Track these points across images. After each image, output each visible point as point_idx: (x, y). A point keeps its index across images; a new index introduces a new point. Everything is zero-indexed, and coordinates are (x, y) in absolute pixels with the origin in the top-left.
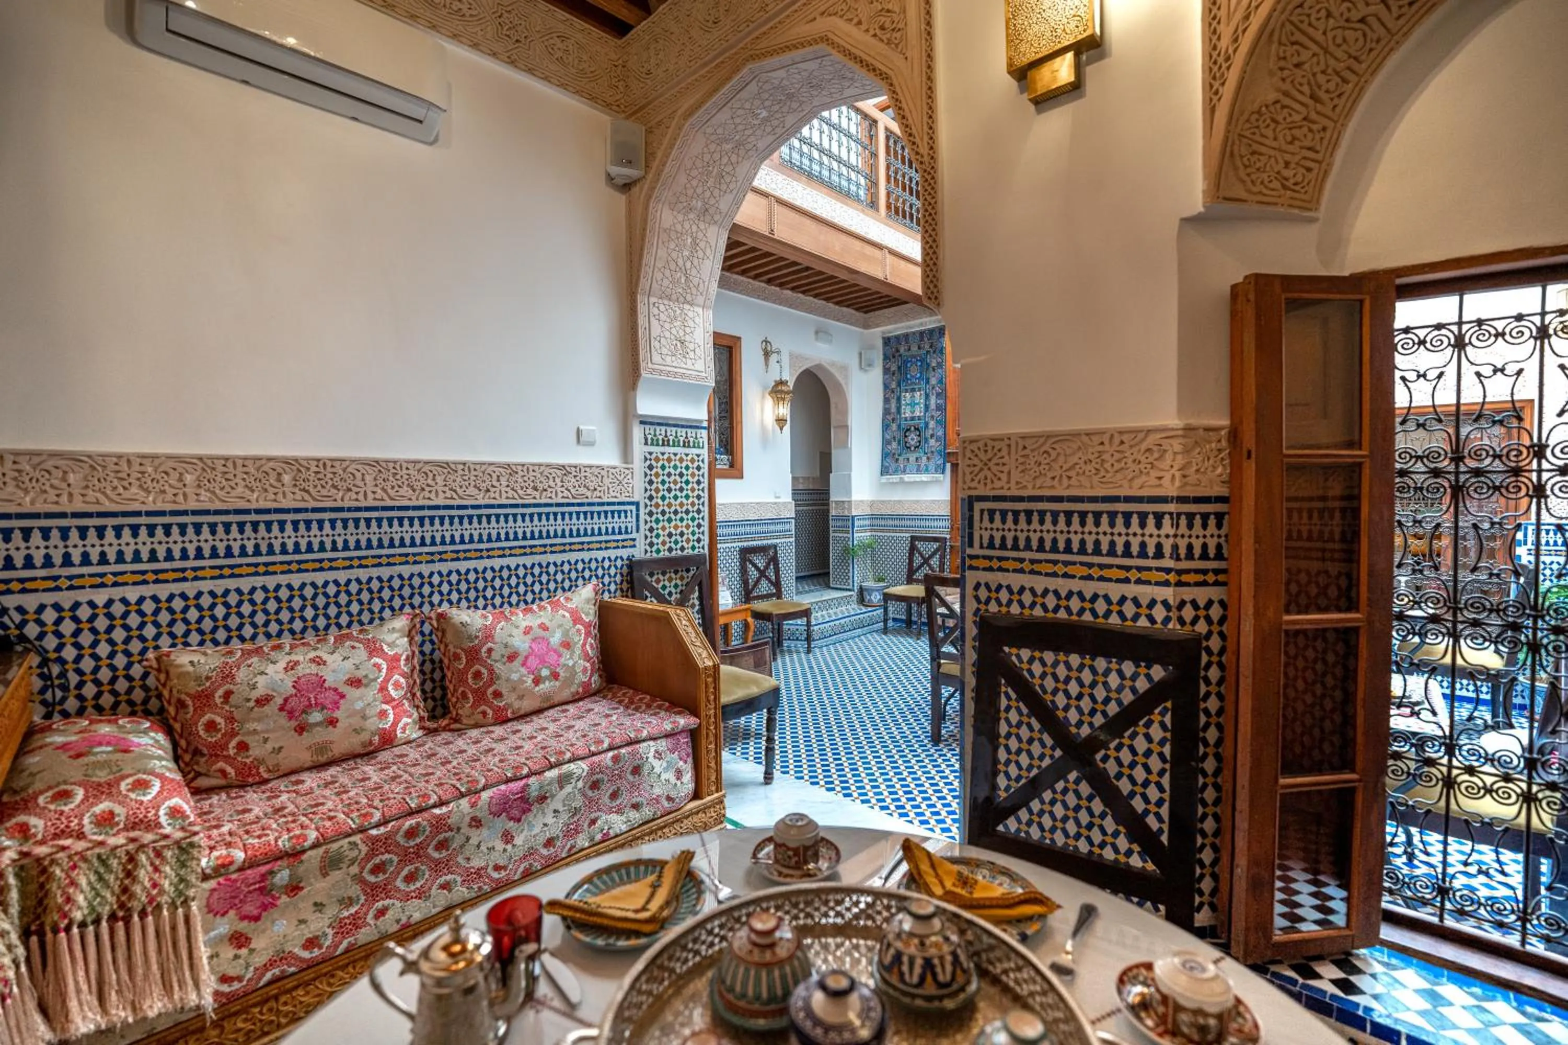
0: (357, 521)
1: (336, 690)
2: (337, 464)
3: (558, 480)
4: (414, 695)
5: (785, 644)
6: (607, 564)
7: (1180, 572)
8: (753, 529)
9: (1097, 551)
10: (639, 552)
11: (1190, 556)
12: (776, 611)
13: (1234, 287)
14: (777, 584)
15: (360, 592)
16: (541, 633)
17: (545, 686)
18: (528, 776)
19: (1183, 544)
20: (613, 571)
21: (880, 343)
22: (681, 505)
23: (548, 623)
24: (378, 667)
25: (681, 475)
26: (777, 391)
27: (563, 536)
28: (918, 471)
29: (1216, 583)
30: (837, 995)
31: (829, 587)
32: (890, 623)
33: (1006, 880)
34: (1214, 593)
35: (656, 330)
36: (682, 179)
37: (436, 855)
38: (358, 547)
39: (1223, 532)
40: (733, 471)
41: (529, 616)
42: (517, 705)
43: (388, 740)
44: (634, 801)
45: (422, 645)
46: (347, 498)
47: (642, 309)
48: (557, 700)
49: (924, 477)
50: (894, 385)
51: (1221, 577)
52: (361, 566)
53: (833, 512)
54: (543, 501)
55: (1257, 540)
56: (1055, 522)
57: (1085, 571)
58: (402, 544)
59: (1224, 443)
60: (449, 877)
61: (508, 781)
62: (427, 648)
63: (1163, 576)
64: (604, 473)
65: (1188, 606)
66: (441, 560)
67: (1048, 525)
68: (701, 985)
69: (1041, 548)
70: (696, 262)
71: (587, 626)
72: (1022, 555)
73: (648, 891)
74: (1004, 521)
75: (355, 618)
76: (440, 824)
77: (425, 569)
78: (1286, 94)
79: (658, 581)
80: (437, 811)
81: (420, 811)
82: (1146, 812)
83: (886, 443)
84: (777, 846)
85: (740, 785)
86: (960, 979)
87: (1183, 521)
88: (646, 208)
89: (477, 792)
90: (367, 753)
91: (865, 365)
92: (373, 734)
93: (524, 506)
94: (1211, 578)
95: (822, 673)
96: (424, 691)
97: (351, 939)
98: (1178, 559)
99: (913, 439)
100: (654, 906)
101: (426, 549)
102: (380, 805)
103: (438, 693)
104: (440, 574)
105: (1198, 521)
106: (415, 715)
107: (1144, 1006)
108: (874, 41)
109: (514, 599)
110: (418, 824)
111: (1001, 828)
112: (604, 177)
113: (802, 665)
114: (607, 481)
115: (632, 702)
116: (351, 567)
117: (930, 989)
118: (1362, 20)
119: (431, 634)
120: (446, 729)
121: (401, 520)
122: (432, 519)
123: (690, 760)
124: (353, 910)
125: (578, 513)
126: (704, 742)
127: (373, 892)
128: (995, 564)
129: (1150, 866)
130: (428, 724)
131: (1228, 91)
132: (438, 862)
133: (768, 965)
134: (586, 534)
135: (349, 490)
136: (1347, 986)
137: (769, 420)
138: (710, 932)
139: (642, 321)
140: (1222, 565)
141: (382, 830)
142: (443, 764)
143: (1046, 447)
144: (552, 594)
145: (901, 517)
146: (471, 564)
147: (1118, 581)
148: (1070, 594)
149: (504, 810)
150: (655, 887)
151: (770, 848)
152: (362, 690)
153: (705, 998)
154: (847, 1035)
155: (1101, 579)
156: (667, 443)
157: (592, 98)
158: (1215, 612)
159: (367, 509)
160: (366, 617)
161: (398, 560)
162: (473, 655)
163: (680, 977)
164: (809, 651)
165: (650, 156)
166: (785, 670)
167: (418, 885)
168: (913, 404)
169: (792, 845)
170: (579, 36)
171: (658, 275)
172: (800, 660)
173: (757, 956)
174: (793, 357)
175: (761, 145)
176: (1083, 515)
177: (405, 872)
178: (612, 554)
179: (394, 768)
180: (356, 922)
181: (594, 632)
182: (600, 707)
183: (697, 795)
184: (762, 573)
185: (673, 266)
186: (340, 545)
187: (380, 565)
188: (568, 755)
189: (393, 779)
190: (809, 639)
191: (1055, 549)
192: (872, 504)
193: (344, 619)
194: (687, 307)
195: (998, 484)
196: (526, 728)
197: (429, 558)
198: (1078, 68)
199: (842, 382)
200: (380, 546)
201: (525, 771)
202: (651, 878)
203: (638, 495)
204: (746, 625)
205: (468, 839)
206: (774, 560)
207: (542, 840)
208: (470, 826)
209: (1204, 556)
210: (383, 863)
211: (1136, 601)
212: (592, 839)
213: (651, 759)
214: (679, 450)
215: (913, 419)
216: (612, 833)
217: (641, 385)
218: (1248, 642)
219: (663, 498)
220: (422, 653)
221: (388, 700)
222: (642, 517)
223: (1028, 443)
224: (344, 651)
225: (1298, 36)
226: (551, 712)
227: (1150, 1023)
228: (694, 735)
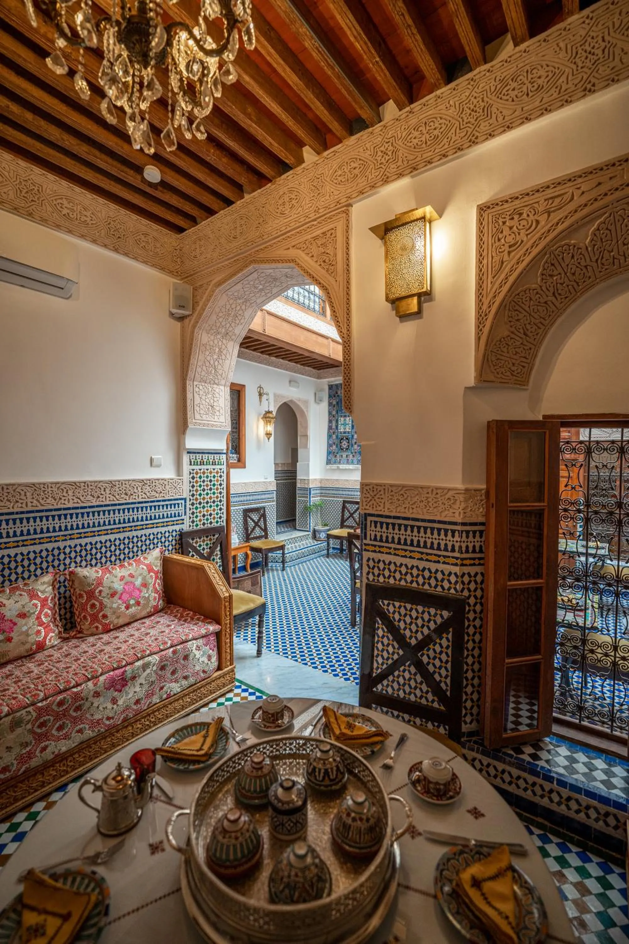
0: (21, 520)
1: (11, 621)
2: (10, 487)
3: (139, 489)
4: (55, 619)
5: (270, 564)
6: (167, 535)
7: (462, 559)
8: (251, 498)
9: (425, 546)
10: (186, 527)
11: (467, 551)
12: (264, 547)
13: (489, 422)
14: (265, 530)
15: (23, 560)
16: (130, 579)
17: (133, 610)
18: (125, 666)
19: (464, 546)
20: (170, 538)
21: (327, 388)
22: (211, 498)
23: (134, 574)
24: (35, 605)
25: (211, 481)
26: (266, 416)
27: (142, 520)
28: (348, 463)
29: (480, 564)
30: (288, 789)
31: (295, 529)
32: (331, 551)
33: (369, 724)
34: (478, 569)
35: (197, 400)
36: (214, 317)
37: (74, 714)
38: (22, 534)
39: (483, 539)
40: (240, 464)
41: (123, 569)
42: (116, 621)
43: (41, 647)
44: (184, 675)
45: (59, 588)
46: (16, 506)
47: (189, 388)
48: (139, 616)
49: (351, 467)
50: (334, 413)
51: (482, 562)
52: (23, 545)
53: (298, 485)
54: (131, 501)
55: (496, 546)
56: (406, 530)
57: (419, 556)
58: (48, 531)
59: (483, 497)
60: (82, 726)
61: (114, 669)
62: (62, 590)
63: (455, 561)
64: (166, 483)
65: (466, 576)
66: (71, 539)
67: (402, 531)
68: (229, 786)
69: (399, 543)
70: (221, 361)
71: (156, 573)
72: (390, 545)
73: (202, 740)
74: (382, 528)
75: (20, 576)
76: (77, 697)
77: (61, 545)
78: (512, 333)
79: (196, 543)
80: (75, 690)
81: (66, 690)
82: (441, 681)
83: (329, 446)
84: (264, 712)
85: (242, 658)
86: (340, 776)
87: (464, 535)
88: (193, 332)
89: (97, 677)
90: (29, 655)
91: (318, 400)
92: (33, 644)
93: (119, 505)
94: (477, 562)
95: (291, 583)
96: (60, 615)
97: (27, 765)
98: (462, 553)
99: (345, 444)
100: (206, 747)
101: (62, 533)
102: (43, 689)
103: (68, 616)
104: (70, 547)
105: (471, 534)
106: (57, 631)
107: (418, 781)
108: (319, 268)
109: (113, 558)
110: (65, 698)
111: (375, 689)
112: (168, 313)
113: (279, 578)
114: (167, 487)
115: (182, 616)
116: (18, 546)
117: (327, 782)
118: (546, 303)
119: (64, 582)
120: (74, 637)
121: (47, 518)
122: (65, 515)
123: (216, 649)
124: (28, 749)
125: (151, 507)
126: (223, 638)
127: (39, 738)
128: (377, 549)
129: (442, 708)
130: (64, 635)
131: (486, 330)
132: (75, 718)
133: (260, 777)
134: (155, 518)
135: (17, 502)
136: (535, 757)
137: (262, 433)
138: (234, 762)
139: (189, 396)
140: (481, 555)
141: (44, 703)
142: (76, 660)
143: (402, 492)
144: (136, 554)
145: (337, 489)
146: (88, 540)
147: (435, 562)
148: (413, 567)
149: (113, 686)
150: (205, 737)
151: (260, 713)
152: (26, 619)
153: (232, 791)
154: (291, 805)
155: (427, 560)
156: (202, 463)
157: (162, 269)
158: (479, 578)
159: (28, 512)
160: (26, 575)
161: (45, 540)
162: (91, 594)
163: (221, 783)
164: (283, 569)
165: (195, 304)
166: (269, 581)
167: (64, 732)
168: (345, 424)
169: (271, 712)
170: (155, 234)
171: (199, 369)
172: (278, 575)
173: (255, 773)
174: (276, 396)
175: (259, 301)
176: (419, 528)
177: (57, 725)
178: (171, 528)
179: (46, 664)
180: (30, 755)
181: (160, 575)
182: (164, 620)
183: (219, 668)
184: (256, 524)
185: (207, 364)
186: (11, 534)
187: (35, 544)
188: (148, 652)
189: (47, 671)
190: (283, 562)
191: (405, 544)
192: (321, 481)
193: (13, 577)
194: (215, 386)
195: (379, 508)
196: (122, 635)
197: (64, 538)
198: (420, 304)
199: (305, 410)
200: (35, 533)
201: (124, 663)
202: (203, 732)
203: (186, 495)
204: (247, 555)
205: (92, 704)
206: (264, 516)
207: (133, 701)
208: (94, 696)
209: (474, 551)
210: (45, 722)
211: (442, 572)
212: (161, 697)
213: (194, 651)
214: (210, 467)
215: (345, 433)
216: (172, 693)
217: (188, 432)
218: (491, 594)
219: (200, 495)
220: (59, 593)
221: (41, 624)
222: (188, 506)
223: (394, 489)
224: (15, 597)
225: (517, 307)
226: (136, 624)
227: (419, 788)
228: (218, 635)
